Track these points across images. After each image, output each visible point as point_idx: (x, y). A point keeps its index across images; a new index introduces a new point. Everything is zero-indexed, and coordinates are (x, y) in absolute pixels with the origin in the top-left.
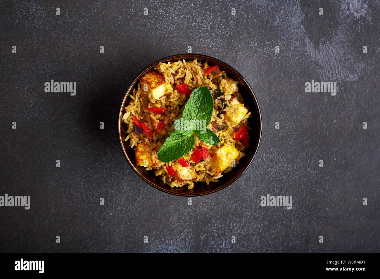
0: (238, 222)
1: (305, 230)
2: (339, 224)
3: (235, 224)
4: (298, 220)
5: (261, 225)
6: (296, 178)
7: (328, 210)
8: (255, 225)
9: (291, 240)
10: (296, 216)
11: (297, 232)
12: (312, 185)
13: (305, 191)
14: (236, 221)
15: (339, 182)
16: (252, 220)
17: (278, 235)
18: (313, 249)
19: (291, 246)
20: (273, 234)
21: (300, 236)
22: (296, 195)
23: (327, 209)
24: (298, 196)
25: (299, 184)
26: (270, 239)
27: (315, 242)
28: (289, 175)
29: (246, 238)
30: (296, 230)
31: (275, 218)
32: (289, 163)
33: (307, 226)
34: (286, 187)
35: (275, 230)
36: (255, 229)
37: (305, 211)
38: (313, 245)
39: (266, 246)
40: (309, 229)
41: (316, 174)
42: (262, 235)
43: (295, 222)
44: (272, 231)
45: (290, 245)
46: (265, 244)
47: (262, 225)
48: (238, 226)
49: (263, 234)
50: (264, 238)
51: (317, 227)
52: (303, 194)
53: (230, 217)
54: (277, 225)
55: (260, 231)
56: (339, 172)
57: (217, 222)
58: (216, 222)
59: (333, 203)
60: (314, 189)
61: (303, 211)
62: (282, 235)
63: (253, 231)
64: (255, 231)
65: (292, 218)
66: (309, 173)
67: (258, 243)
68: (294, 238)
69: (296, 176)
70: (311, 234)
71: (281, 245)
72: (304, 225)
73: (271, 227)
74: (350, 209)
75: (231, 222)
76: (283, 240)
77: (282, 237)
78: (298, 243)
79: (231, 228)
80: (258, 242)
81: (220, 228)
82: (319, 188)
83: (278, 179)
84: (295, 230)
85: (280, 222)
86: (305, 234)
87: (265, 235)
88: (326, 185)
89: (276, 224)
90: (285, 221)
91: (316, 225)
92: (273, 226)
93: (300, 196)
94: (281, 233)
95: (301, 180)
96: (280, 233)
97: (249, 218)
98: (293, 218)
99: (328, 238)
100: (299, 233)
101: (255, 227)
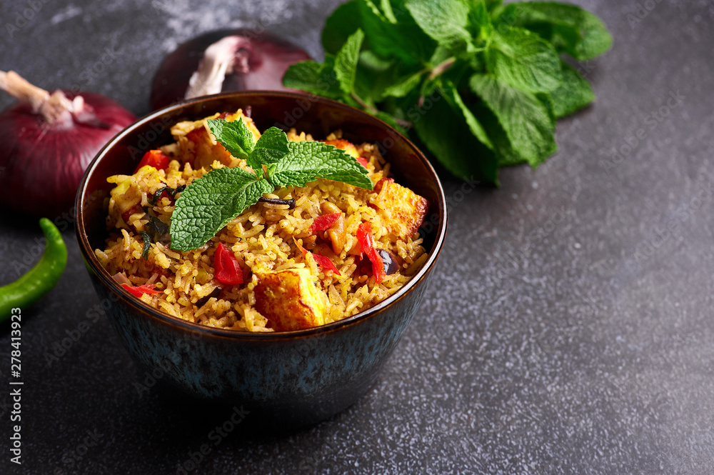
0: (403, 422)
1: (589, 393)
2: (668, 360)
3: (396, 429)
4: (557, 378)
5: (468, 414)
6: (503, 302)
7: (623, 340)
8: (453, 417)
9: (565, 424)
10: (548, 373)
11: (570, 404)
12: (550, 304)
13: (540, 319)
14: (395, 420)
15: (615, 282)
16: (436, 409)
17: (525, 421)
18: (633, 426)
19: (574, 436)
20: (509, 423)
21: (584, 409)
22: (523, 334)
23: (619, 338)
24: (529, 334)
25: (517, 310)
26: (508, 435)
27: (630, 412)
28: (484, 301)
29: (443, 449)
30: (566, 400)
31: (497, 390)
32: (469, 279)
33: (588, 384)
34: (487, 323)
35: (510, 414)
36: (454, 425)
37: (566, 356)
38: (629, 419)
39: (506, 452)
40: (598, 390)
41: (548, 281)
42: (482, 432)
43: (553, 384)
44: (504, 418)
45: (569, 435)
46: (500, 450)
47: (469, 412)
48: (407, 430)
49: (484, 430)
50: (491, 438)
51: (616, 380)
52: (539, 326)
53: (375, 417)
54: (509, 403)
55: (472, 425)
56: (603, 265)
57: (345, 438)
58: (342, 437)
59: (627, 323)
60: (562, 309)
61: (561, 359)
62: (534, 420)
63: (452, 430)
64: (458, 430)
65: (540, 379)
66: (530, 284)
67: (482, 452)
68: (571, 418)
69: (503, 298)
70: (609, 396)
71: (544, 441)
72: (580, 384)
73: (496, 412)
74: (676, 325)
75: (383, 427)
76: (544, 429)
77: (538, 423)
78: (586, 424)
79: (390, 438)
80: (479, 449)
81: (360, 446)
82: (573, 305)
83: (461, 315)
84: (563, 399)
85: (515, 395)
86: (595, 402)
87: (491, 431)
88: (586, 296)
89: (506, 401)
90: (526, 390)
91: (613, 376)
92: (500, 405)
93: (535, 332)
94: (530, 416)
95: (518, 303)
96: (525, 415)
97: (428, 407)
98: (544, 378)
99: (658, 394)
100: (578, 403)
101: (453, 422)
